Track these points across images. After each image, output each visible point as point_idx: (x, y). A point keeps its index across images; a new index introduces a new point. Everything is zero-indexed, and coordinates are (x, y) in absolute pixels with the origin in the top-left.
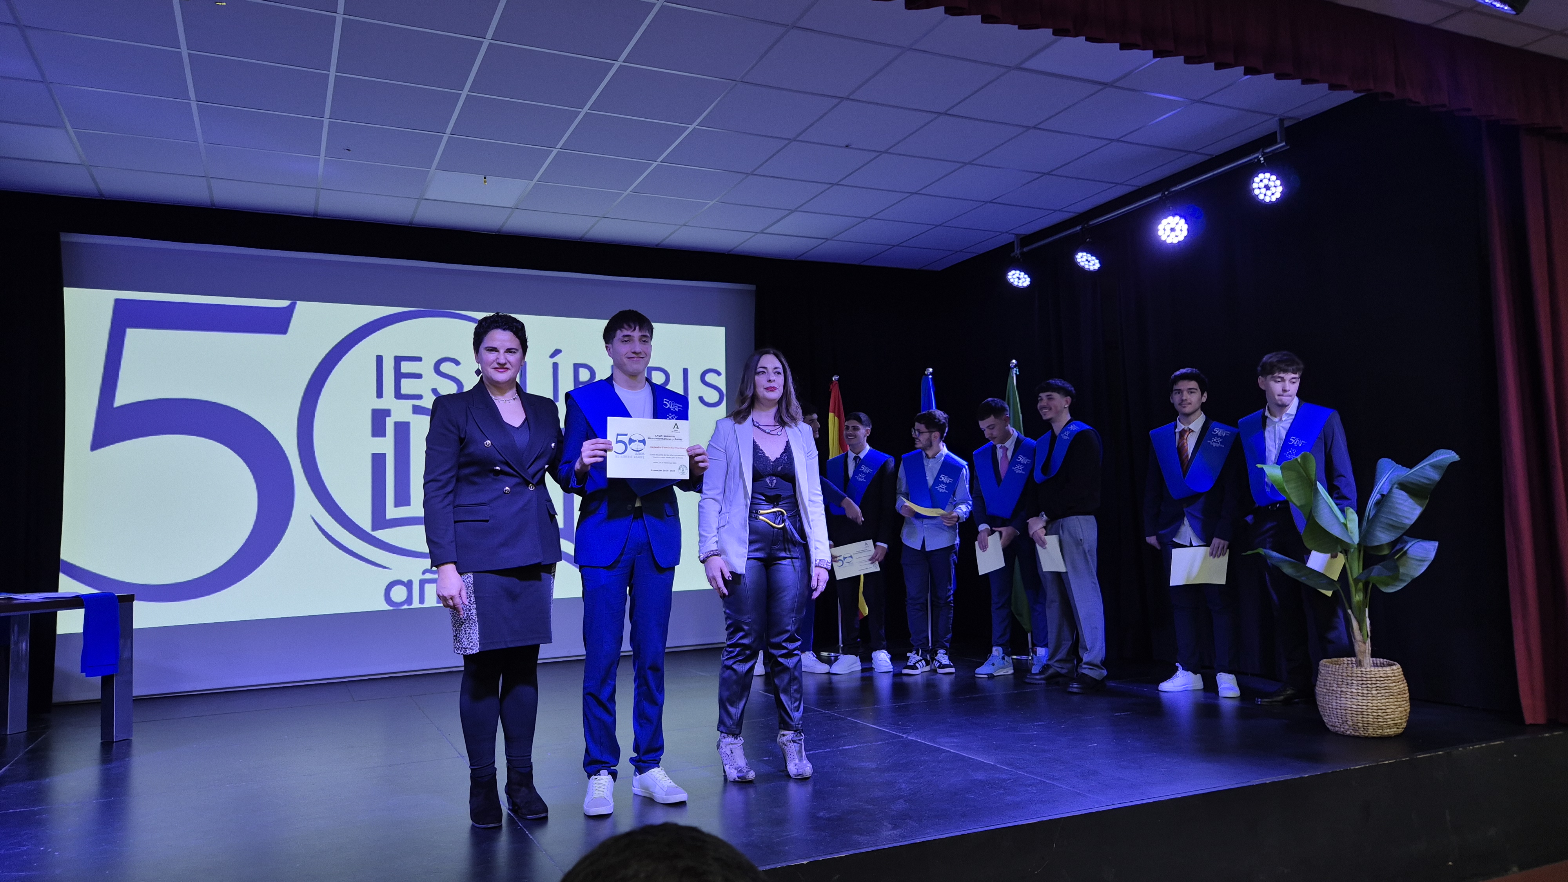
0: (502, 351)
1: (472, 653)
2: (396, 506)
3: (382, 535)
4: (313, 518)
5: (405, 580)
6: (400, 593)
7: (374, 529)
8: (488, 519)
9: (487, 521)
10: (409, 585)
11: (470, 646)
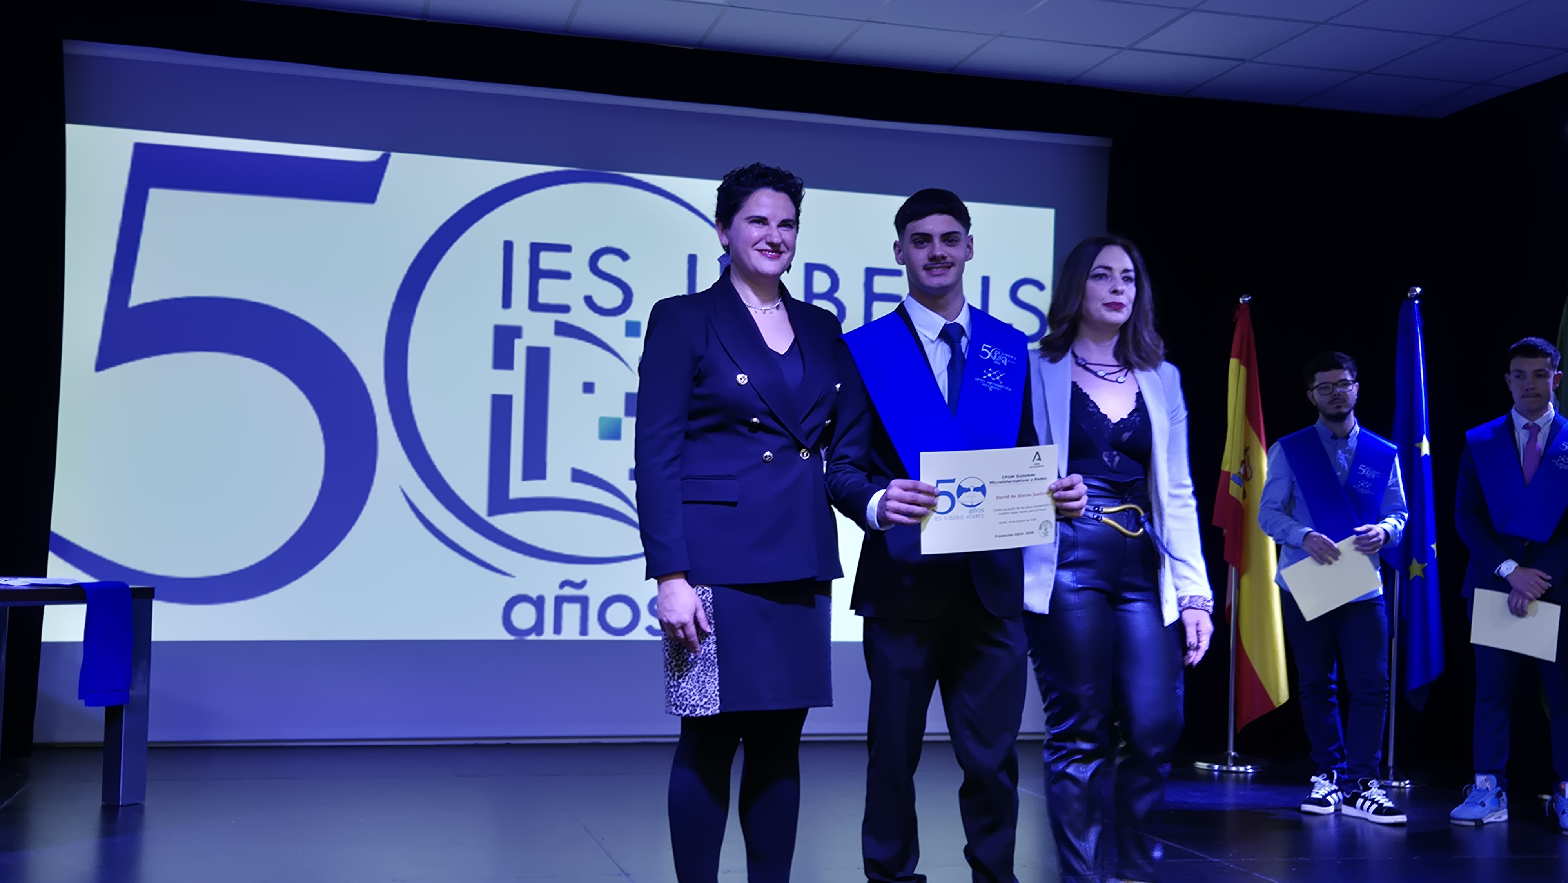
0: (774, 224)
1: (704, 714)
2: (525, 478)
3: (503, 522)
4: (402, 491)
5: (534, 596)
6: (524, 617)
7: (492, 512)
8: (736, 500)
9: (734, 504)
10: (539, 603)
11: (702, 703)
